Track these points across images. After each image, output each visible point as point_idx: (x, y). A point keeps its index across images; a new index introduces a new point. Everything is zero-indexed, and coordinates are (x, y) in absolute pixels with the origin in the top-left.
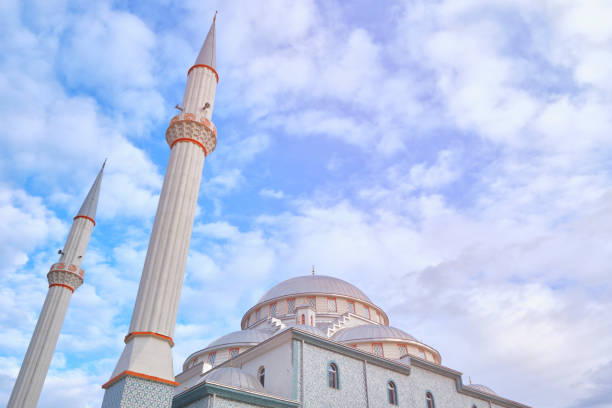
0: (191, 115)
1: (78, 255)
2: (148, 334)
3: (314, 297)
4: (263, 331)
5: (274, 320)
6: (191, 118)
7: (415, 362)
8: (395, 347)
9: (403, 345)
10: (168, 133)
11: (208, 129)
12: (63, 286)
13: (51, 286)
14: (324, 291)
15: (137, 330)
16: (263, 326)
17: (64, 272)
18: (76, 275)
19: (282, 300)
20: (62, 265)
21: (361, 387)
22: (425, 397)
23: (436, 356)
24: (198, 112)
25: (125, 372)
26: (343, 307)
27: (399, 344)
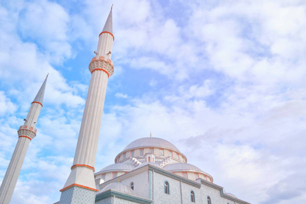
0: (102, 57)
1: (34, 122)
2: (84, 166)
3: (153, 148)
4: (128, 164)
5: (133, 159)
6: (102, 59)
7: (203, 182)
8: (193, 174)
9: (197, 173)
10: (90, 65)
11: (110, 65)
12: (26, 137)
13: (19, 137)
14: (158, 145)
15: (78, 163)
16: (128, 161)
17: (27, 130)
18: (33, 132)
19: (137, 149)
20: (26, 127)
21: (179, 193)
22: (207, 199)
23: (211, 179)
24: (105, 56)
25: (74, 184)
26: (167, 154)
27: (195, 173)
